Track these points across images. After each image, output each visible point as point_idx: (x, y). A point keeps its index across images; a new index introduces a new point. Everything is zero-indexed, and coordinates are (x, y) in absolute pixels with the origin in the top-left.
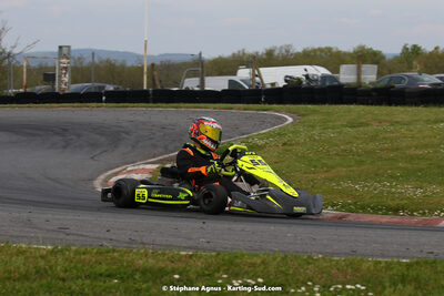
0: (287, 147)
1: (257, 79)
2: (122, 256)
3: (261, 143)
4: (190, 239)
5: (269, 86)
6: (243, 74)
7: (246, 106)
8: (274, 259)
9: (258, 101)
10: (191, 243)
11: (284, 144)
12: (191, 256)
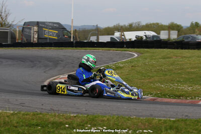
0: (133, 68)
1: (123, 37)
2: (44, 116)
3: (121, 65)
4: (78, 109)
5: (128, 40)
6: (117, 35)
7: (116, 49)
8: (113, 118)
9: (122, 47)
10: (78, 111)
11: (132, 66)
12: (75, 117)
